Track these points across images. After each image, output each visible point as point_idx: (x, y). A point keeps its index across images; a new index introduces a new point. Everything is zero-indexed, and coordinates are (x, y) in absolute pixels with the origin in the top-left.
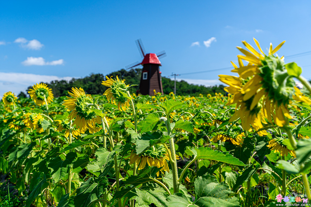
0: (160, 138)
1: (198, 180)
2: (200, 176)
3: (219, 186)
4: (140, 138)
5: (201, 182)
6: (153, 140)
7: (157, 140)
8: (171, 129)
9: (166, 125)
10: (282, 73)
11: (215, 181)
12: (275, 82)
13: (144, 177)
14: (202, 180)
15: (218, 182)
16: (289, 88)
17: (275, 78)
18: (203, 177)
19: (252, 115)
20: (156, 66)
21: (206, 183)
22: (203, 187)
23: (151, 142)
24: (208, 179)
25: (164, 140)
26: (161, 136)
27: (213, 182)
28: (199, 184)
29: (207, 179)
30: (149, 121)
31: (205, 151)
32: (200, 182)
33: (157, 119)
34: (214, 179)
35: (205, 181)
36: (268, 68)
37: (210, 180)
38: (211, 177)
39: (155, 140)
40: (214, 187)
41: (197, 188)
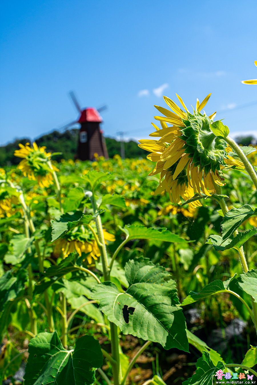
0: (80, 219)
1: (129, 264)
2: (131, 260)
3: (154, 269)
4: (59, 220)
5: (133, 266)
6: (72, 222)
7: (77, 222)
8: (96, 205)
9: (92, 201)
10: (209, 134)
11: (150, 264)
12: (200, 145)
13: (68, 266)
14: (134, 265)
15: (153, 265)
16: (218, 150)
17: (200, 141)
18: (135, 260)
19: (181, 185)
20: (96, 124)
21: (138, 267)
22: (135, 272)
23: (70, 225)
24: (141, 263)
25: (87, 220)
26: (81, 217)
27: (147, 264)
28: (130, 268)
29: (139, 262)
30: (72, 198)
31: (137, 230)
32: (131, 266)
33: (82, 195)
34: (148, 262)
35: (137, 264)
36: (191, 128)
37: (144, 263)
38: (145, 259)
39: (73, 222)
40: (148, 271)
41: (128, 274)
